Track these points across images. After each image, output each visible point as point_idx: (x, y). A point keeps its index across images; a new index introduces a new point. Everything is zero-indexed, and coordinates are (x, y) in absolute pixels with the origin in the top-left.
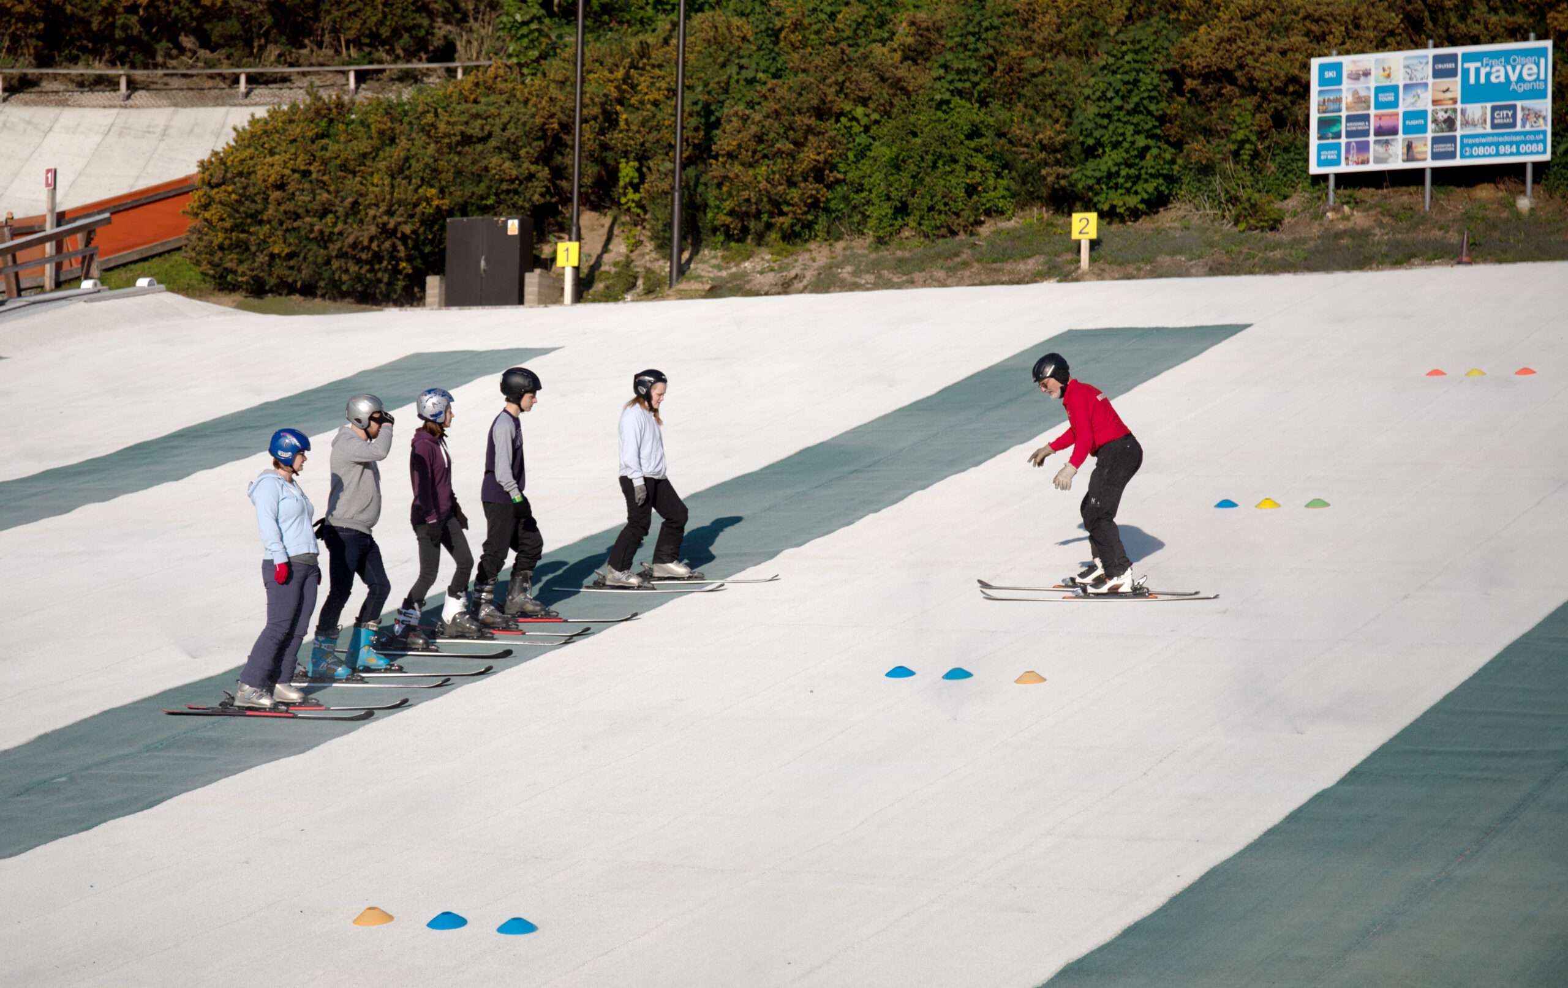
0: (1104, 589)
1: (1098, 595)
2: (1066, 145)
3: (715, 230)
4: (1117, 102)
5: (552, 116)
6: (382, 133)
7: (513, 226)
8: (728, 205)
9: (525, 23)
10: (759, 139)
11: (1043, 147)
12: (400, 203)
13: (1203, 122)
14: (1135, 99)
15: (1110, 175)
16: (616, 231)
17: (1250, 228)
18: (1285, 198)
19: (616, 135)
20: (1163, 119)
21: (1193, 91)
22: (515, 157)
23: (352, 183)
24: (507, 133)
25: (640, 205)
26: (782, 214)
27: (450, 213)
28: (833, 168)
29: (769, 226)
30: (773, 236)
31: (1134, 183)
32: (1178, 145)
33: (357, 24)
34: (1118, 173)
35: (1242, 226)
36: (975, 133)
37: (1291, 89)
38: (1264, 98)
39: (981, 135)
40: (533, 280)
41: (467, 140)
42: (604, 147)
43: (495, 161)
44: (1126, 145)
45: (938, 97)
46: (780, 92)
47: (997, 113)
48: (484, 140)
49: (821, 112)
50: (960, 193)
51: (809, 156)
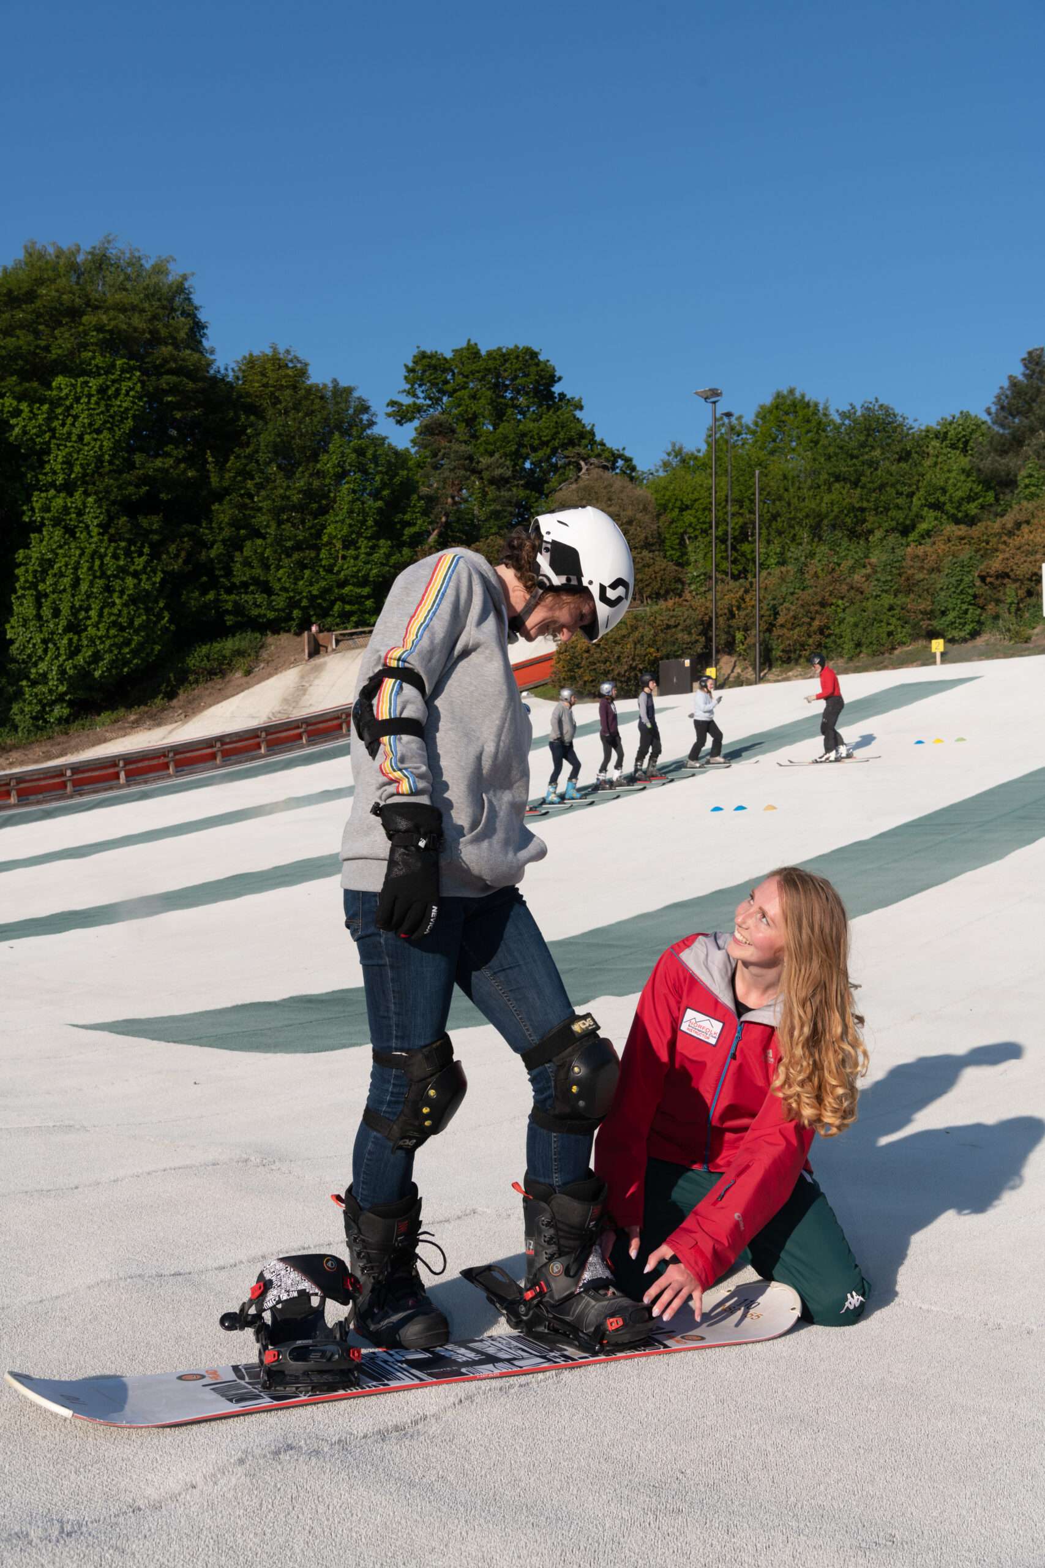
0: (823, 759)
1: (821, 762)
2: (932, 611)
3: (777, 659)
4: (953, 589)
5: (706, 614)
6: (632, 626)
7: (687, 663)
8: (781, 647)
9: (698, 576)
10: (795, 617)
11: (922, 613)
12: (638, 655)
13: (995, 596)
14: (961, 588)
15: (953, 623)
16: (737, 663)
17: (1016, 642)
18: (1034, 628)
19: (735, 621)
20: (975, 596)
21: (991, 583)
22: (690, 633)
23: (618, 648)
24: (686, 623)
25: (745, 650)
26: (806, 650)
27: (662, 659)
28: (828, 628)
29: (800, 656)
30: (802, 660)
31: (964, 626)
32: (983, 608)
33: (649, 589)
34: (955, 622)
35: (1012, 642)
36: (891, 608)
37: (1034, 578)
38: (1022, 583)
39: (894, 610)
40: (696, 685)
41: (668, 627)
42: (730, 627)
43: (680, 635)
44: (957, 609)
45: (874, 593)
46: (803, 597)
47: (901, 599)
48: (676, 626)
49: (823, 604)
50: (884, 635)
51: (816, 624)
